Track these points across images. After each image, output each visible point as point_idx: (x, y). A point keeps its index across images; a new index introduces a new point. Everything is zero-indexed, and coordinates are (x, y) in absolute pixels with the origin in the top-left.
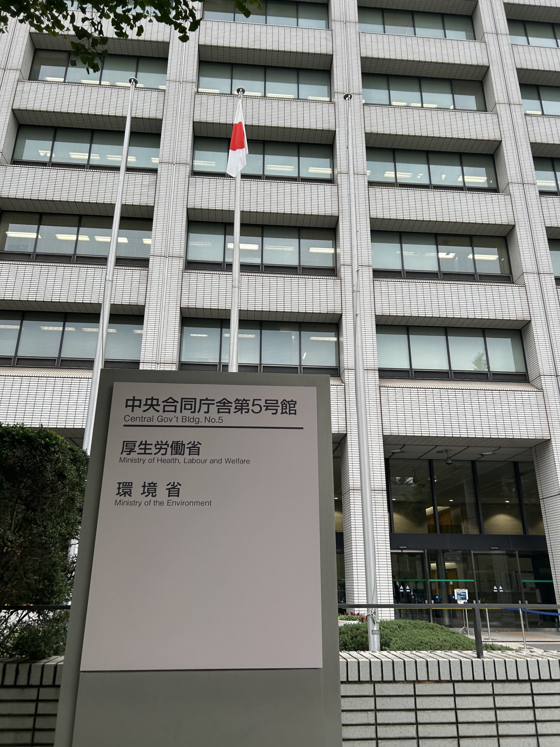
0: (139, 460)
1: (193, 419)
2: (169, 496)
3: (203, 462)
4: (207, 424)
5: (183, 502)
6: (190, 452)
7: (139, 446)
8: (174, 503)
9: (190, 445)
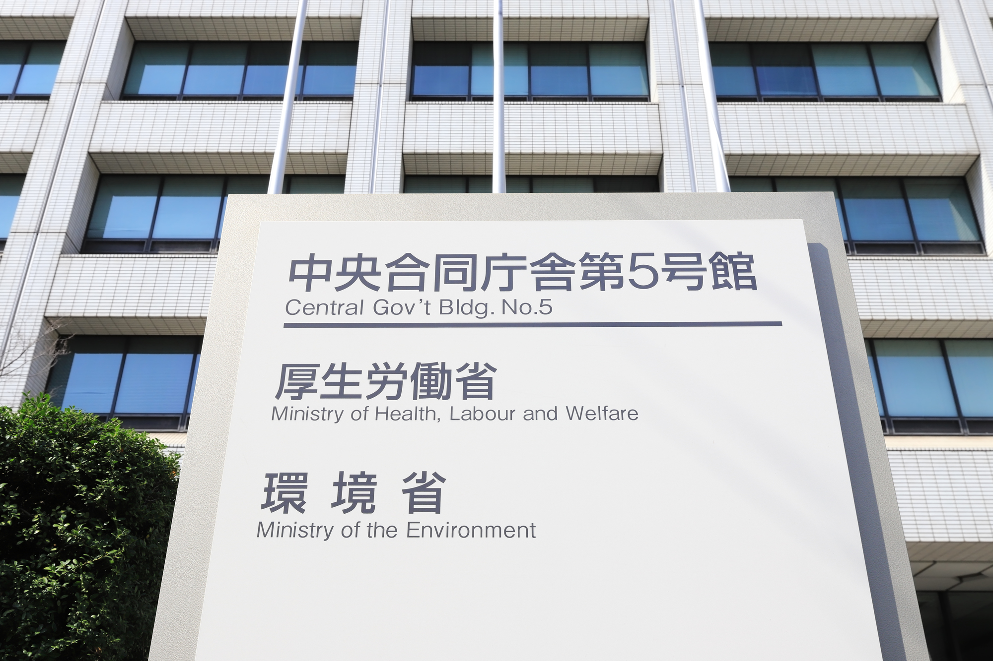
0: (325, 414)
1: (471, 306)
2: (412, 511)
3: (503, 416)
4: (510, 317)
5: (453, 528)
6: (465, 390)
7: (325, 378)
8: (427, 530)
9: (466, 373)
